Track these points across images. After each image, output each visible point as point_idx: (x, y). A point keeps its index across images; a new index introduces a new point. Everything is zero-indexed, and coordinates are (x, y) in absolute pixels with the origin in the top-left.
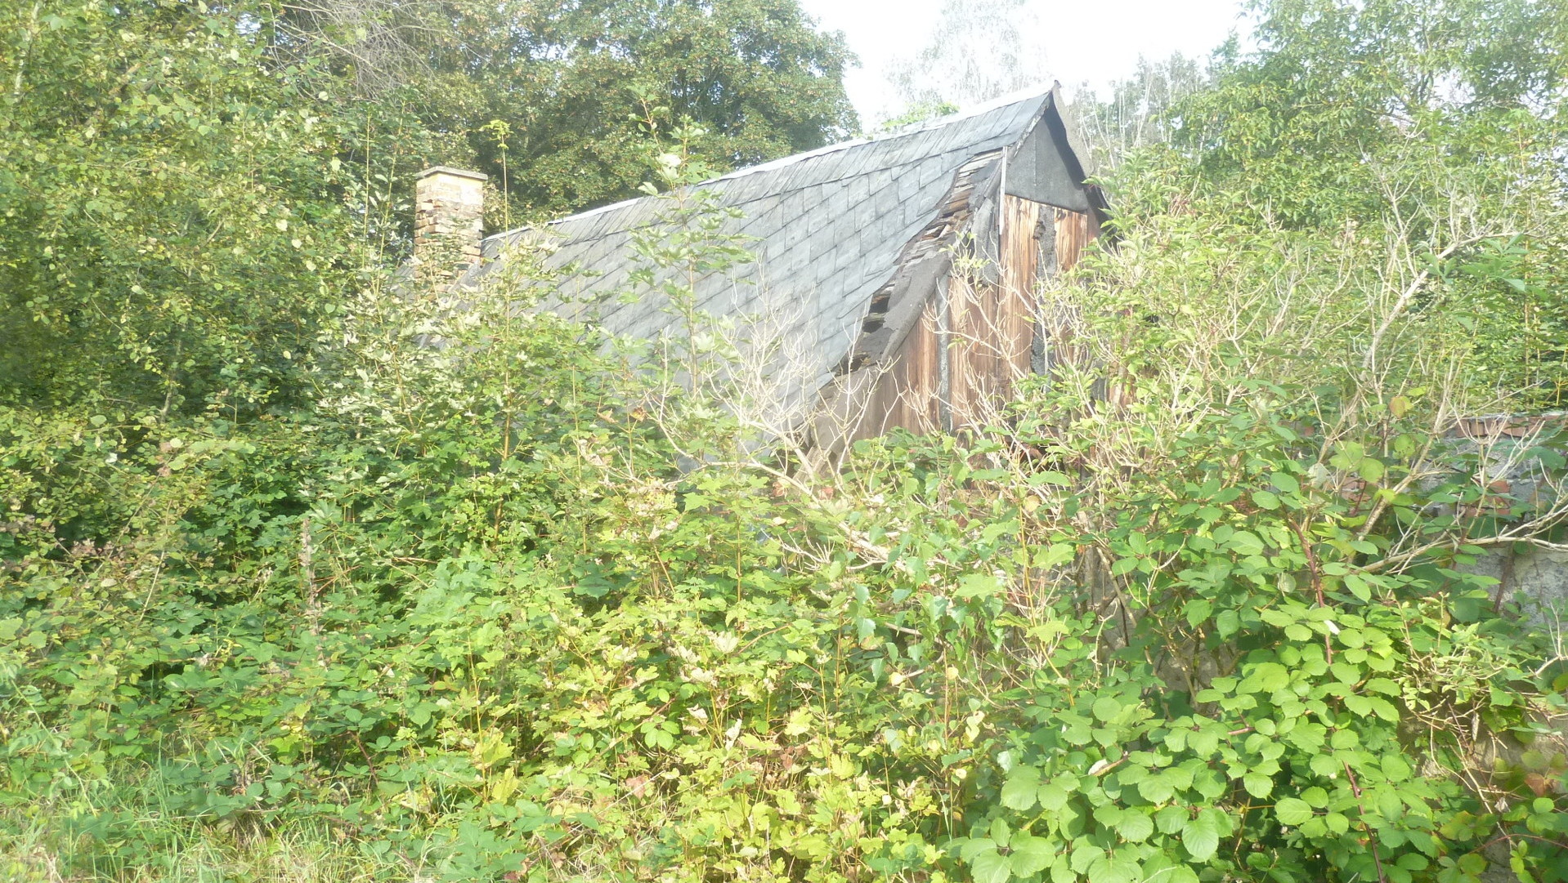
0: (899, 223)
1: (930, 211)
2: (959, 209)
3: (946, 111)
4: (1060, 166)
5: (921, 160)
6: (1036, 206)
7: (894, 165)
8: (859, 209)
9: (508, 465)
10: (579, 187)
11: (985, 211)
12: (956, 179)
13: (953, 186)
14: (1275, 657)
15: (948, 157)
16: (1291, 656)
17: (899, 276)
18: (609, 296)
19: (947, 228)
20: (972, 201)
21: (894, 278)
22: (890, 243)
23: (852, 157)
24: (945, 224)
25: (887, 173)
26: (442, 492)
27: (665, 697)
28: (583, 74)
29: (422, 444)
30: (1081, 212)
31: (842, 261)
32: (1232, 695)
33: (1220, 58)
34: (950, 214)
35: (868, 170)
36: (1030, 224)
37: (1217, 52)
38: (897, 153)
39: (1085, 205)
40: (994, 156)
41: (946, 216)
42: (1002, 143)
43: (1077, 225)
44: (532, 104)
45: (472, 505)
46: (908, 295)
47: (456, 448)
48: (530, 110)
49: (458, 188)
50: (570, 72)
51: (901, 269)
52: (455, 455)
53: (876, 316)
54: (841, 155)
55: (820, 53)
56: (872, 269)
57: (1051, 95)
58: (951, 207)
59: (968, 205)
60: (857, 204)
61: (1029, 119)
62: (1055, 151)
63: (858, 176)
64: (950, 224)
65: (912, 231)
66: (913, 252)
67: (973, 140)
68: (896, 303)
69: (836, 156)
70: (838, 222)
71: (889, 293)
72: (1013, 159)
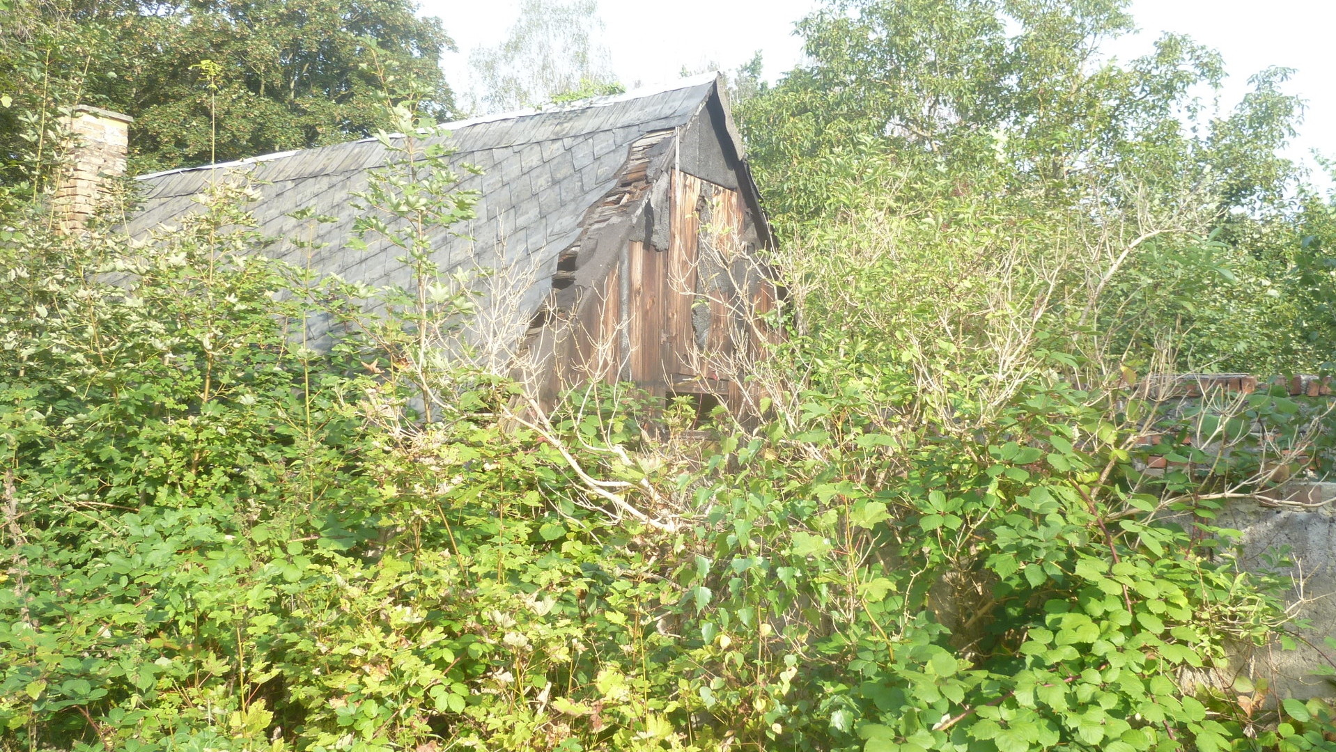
0: (577, 189)
1: (608, 180)
2: (637, 180)
3: (613, 91)
4: (717, 148)
5: (592, 134)
6: (698, 181)
7: (566, 136)
8: (534, 174)
9: (210, 409)
10: (190, 138)
11: (663, 182)
12: (630, 153)
13: (628, 159)
14: (1080, 608)
15: (620, 133)
16: (1096, 608)
17: (585, 237)
18: (273, 242)
19: (627, 196)
20: (650, 173)
21: (579, 239)
22: (571, 207)
23: (522, 125)
24: (625, 192)
25: (560, 143)
26: (135, 435)
27: (450, 657)
28: (197, 33)
29: (113, 385)
30: (732, 189)
31: (521, 221)
32: (1052, 646)
33: (746, 74)
34: (628, 184)
35: (540, 139)
36: (694, 197)
37: (746, 68)
38: (567, 126)
39: (736, 184)
40: (667, 135)
41: (625, 185)
42: (673, 123)
43: (729, 200)
44: (140, 57)
45: (169, 449)
46: (596, 256)
47: (152, 390)
48: (137, 62)
49: (102, 127)
50: (184, 30)
51: (585, 232)
52: (150, 398)
53: (564, 274)
54: (510, 123)
55: (421, 36)
56: (556, 230)
57: (715, 85)
58: (629, 177)
59: (646, 176)
60: (531, 169)
61: (697, 105)
62: (713, 134)
63: (529, 143)
64: (630, 193)
65: (594, 197)
66: (596, 217)
67: (643, 119)
68: (584, 263)
69: (504, 124)
70: (513, 186)
71: (575, 254)
72: (683, 138)
